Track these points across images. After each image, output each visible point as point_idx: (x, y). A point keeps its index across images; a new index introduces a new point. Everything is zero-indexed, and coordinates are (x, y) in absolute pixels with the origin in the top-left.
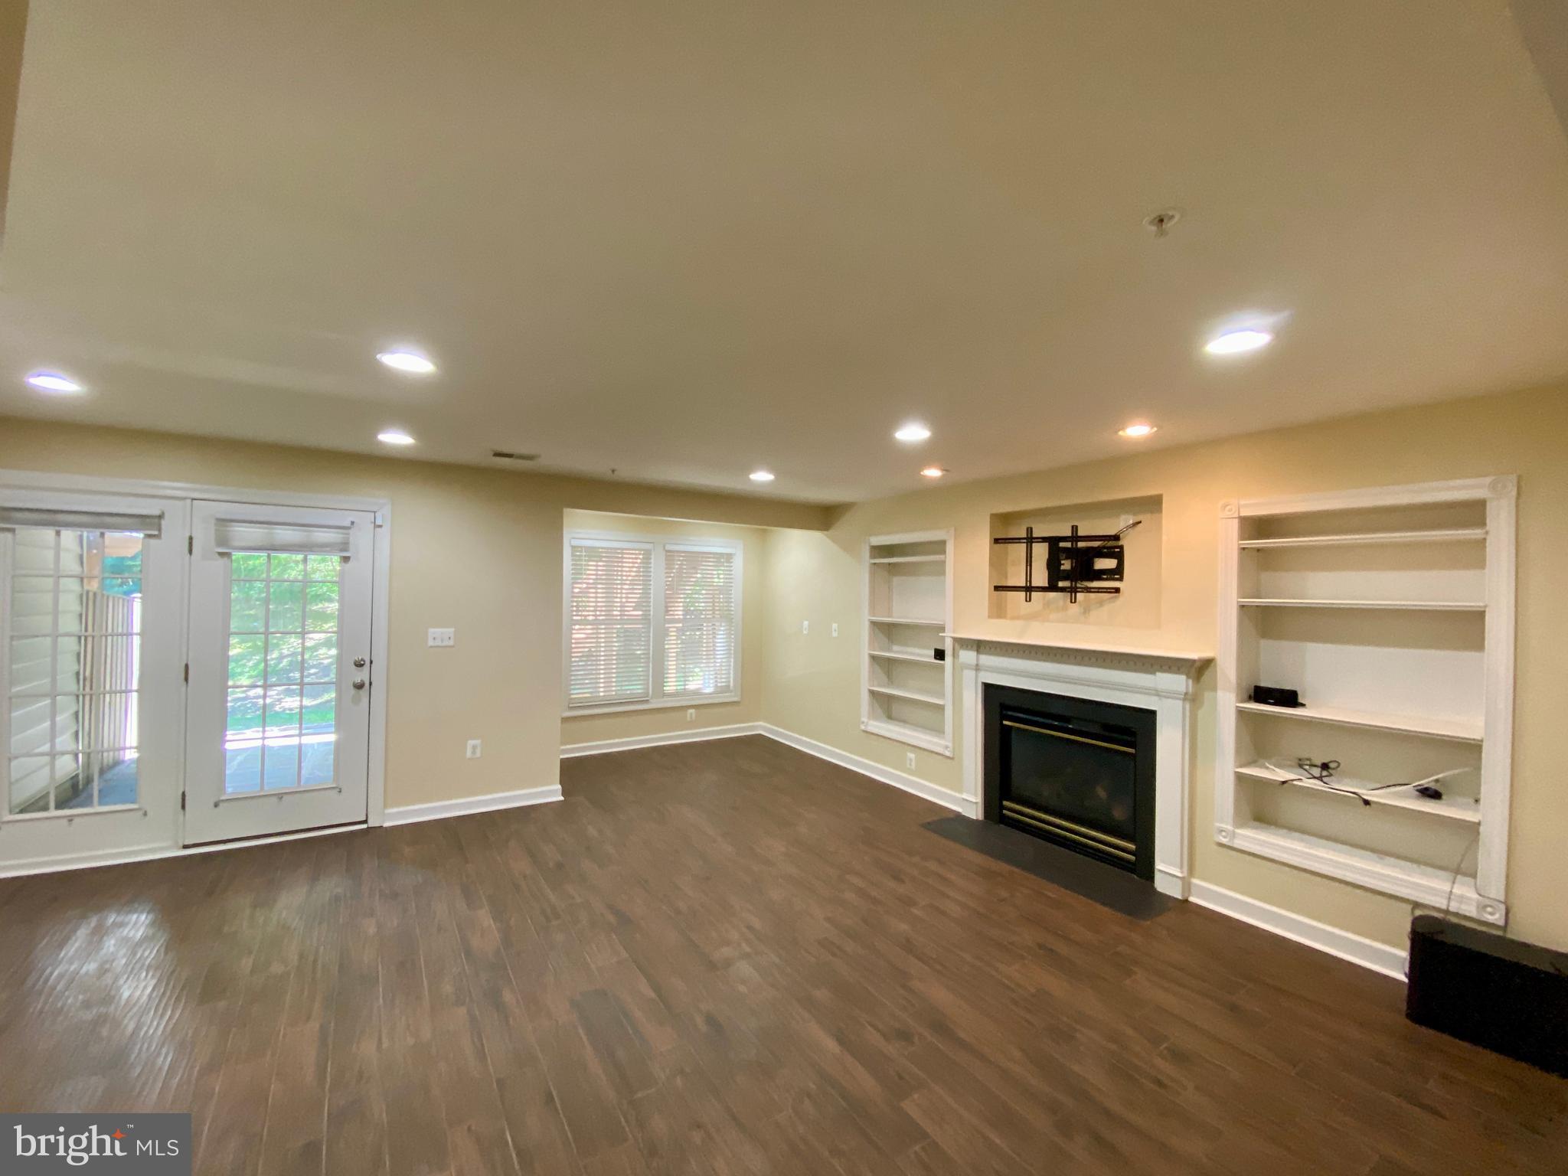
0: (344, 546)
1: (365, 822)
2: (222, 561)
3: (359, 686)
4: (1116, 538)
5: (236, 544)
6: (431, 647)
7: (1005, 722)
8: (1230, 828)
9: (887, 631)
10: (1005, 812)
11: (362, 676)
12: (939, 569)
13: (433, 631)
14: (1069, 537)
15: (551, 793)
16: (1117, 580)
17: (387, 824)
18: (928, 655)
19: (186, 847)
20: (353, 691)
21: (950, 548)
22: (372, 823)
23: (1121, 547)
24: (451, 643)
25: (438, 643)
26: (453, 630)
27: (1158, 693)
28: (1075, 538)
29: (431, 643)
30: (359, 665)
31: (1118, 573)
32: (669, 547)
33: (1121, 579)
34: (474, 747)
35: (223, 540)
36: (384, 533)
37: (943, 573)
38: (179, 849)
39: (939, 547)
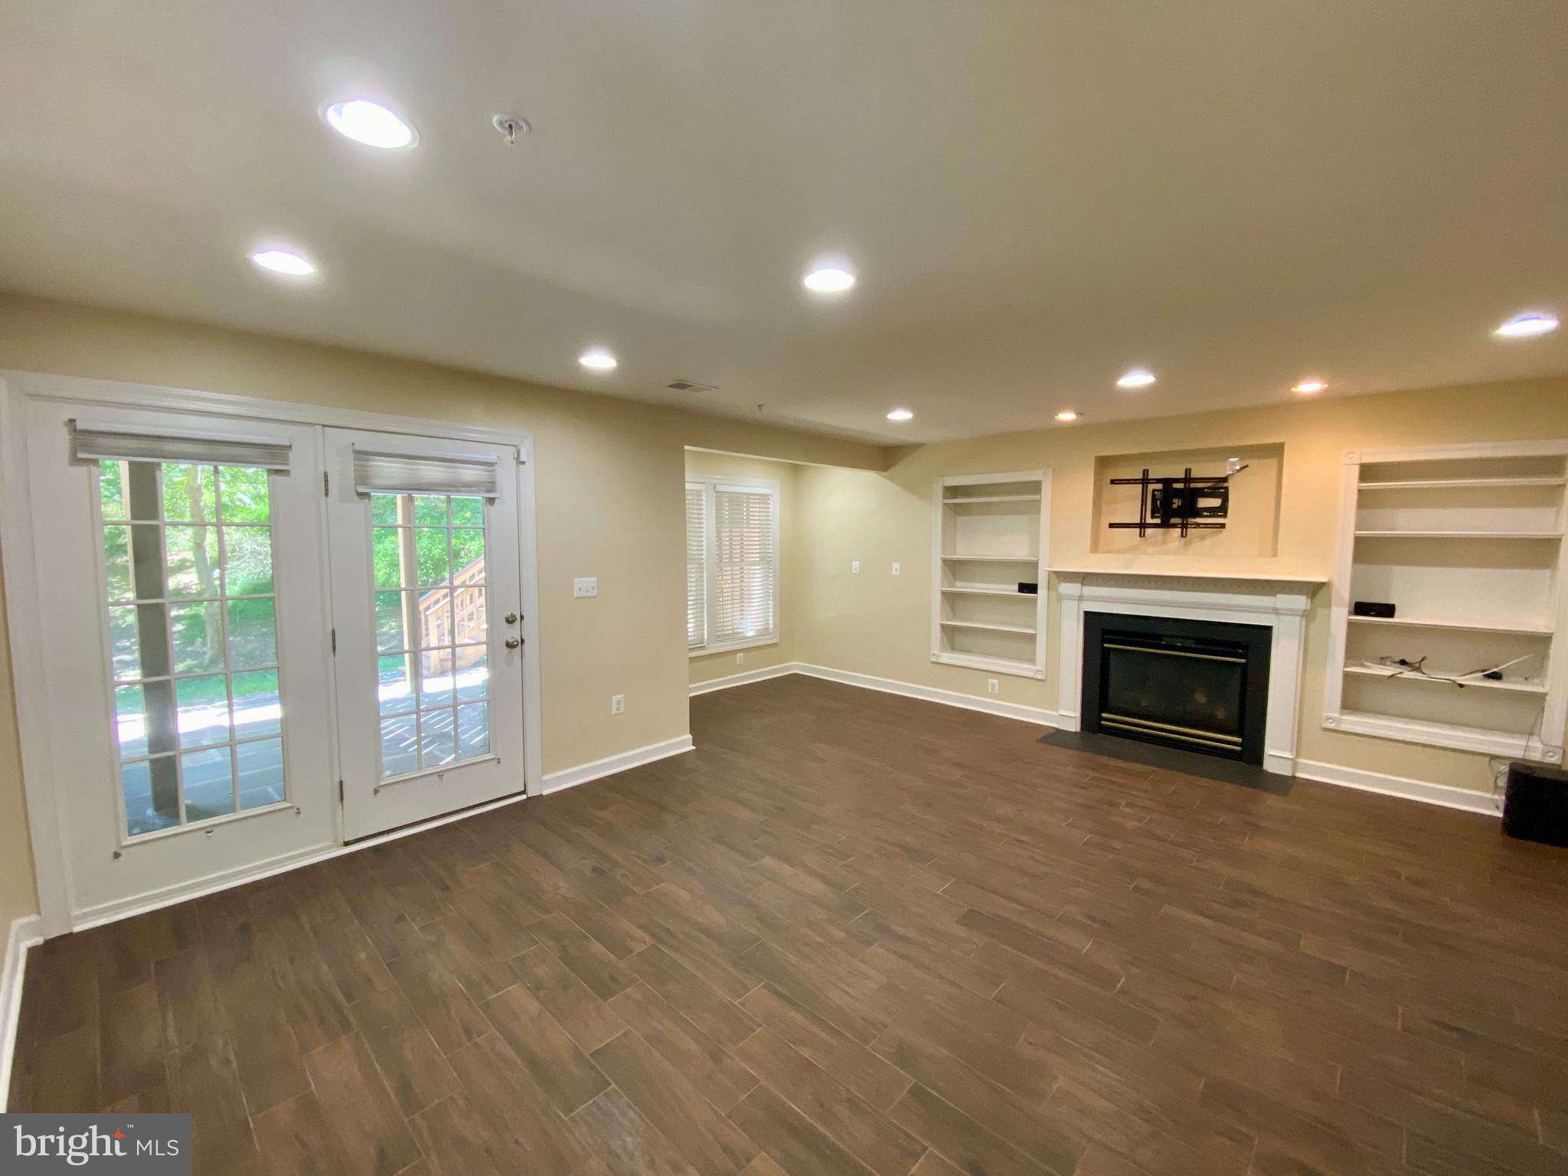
0: (491, 486)
1: (524, 792)
2: (362, 504)
3: (510, 646)
4: (1225, 480)
5: (378, 482)
6: (577, 598)
7: (1106, 645)
8: (1336, 715)
9: (954, 567)
10: (1103, 722)
11: (513, 633)
12: (1034, 508)
13: (578, 581)
14: (1182, 479)
15: (682, 743)
16: (1221, 516)
17: (546, 792)
18: (1012, 589)
19: (346, 844)
20: (506, 650)
21: (1047, 489)
22: (532, 793)
23: (1226, 488)
24: (594, 593)
25: (583, 594)
26: (596, 578)
27: (1276, 611)
28: (1188, 479)
29: (576, 594)
30: (510, 621)
31: (1223, 510)
32: (719, 488)
33: (1225, 516)
34: (619, 703)
35: (362, 478)
36: (528, 470)
37: (1038, 512)
38: (341, 846)
39: (1035, 487)
